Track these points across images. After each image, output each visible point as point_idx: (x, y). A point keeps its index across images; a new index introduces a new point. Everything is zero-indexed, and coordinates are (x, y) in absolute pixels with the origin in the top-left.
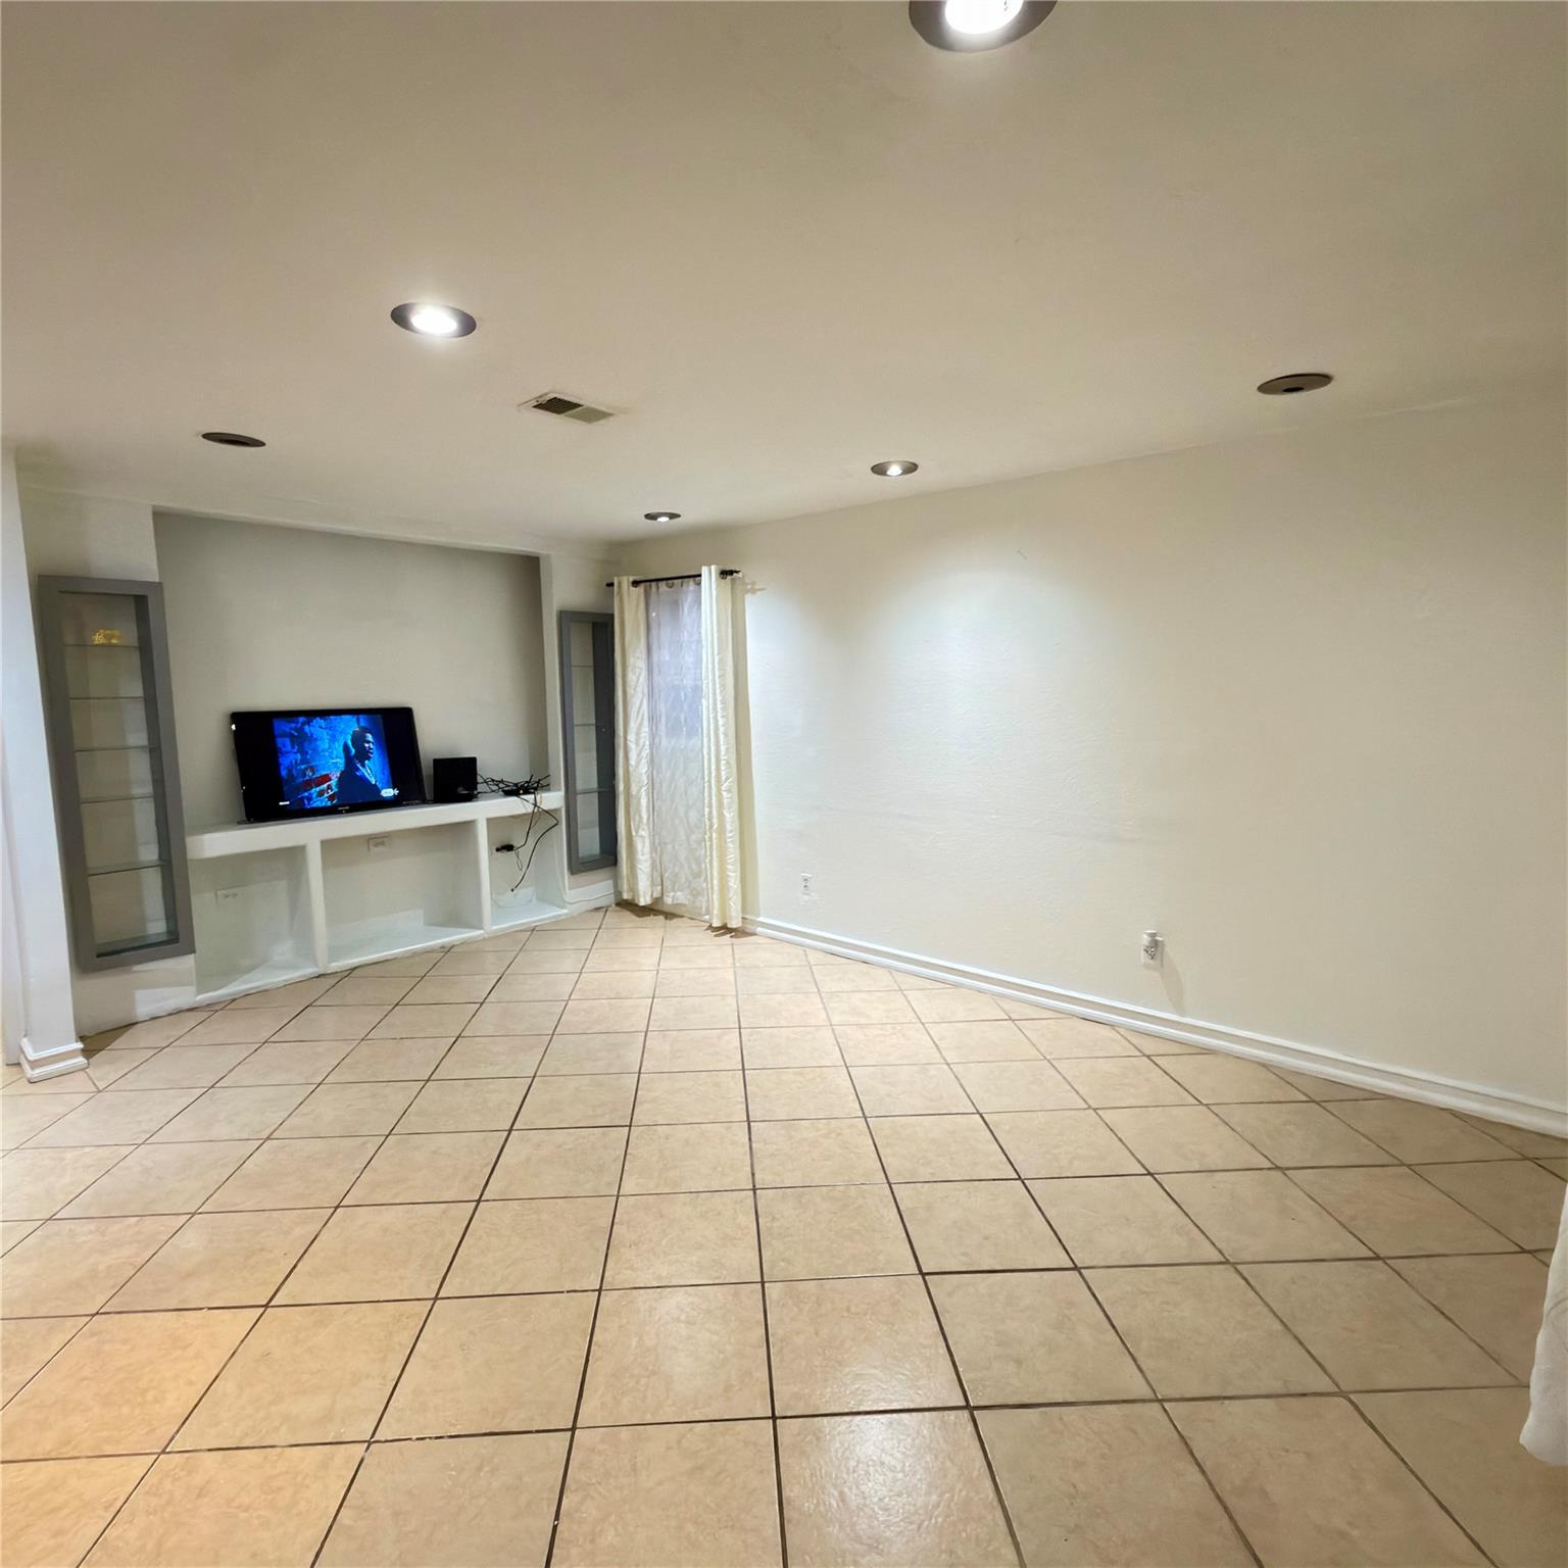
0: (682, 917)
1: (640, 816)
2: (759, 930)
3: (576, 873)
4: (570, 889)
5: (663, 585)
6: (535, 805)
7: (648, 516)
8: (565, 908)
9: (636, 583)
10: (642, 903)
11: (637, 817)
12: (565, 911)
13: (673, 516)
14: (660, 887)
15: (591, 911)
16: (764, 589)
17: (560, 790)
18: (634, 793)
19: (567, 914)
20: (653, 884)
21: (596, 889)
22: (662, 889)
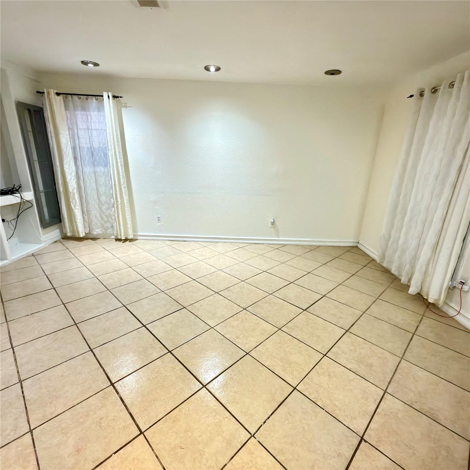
0: (99, 238)
1: (75, 200)
2: (139, 238)
3: (45, 228)
4: (43, 235)
5: (75, 98)
6: (22, 198)
7: (83, 62)
8: (42, 244)
9: (58, 94)
10: (81, 236)
11: (74, 201)
12: (42, 245)
13: (96, 65)
14: (88, 229)
15: (53, 243)
16: (132, 107)
17: (30, 191)
18: (71, 191)
19: (43, 246)
20: (85, 227)
21: (54, 233)
22: (89, 229)
